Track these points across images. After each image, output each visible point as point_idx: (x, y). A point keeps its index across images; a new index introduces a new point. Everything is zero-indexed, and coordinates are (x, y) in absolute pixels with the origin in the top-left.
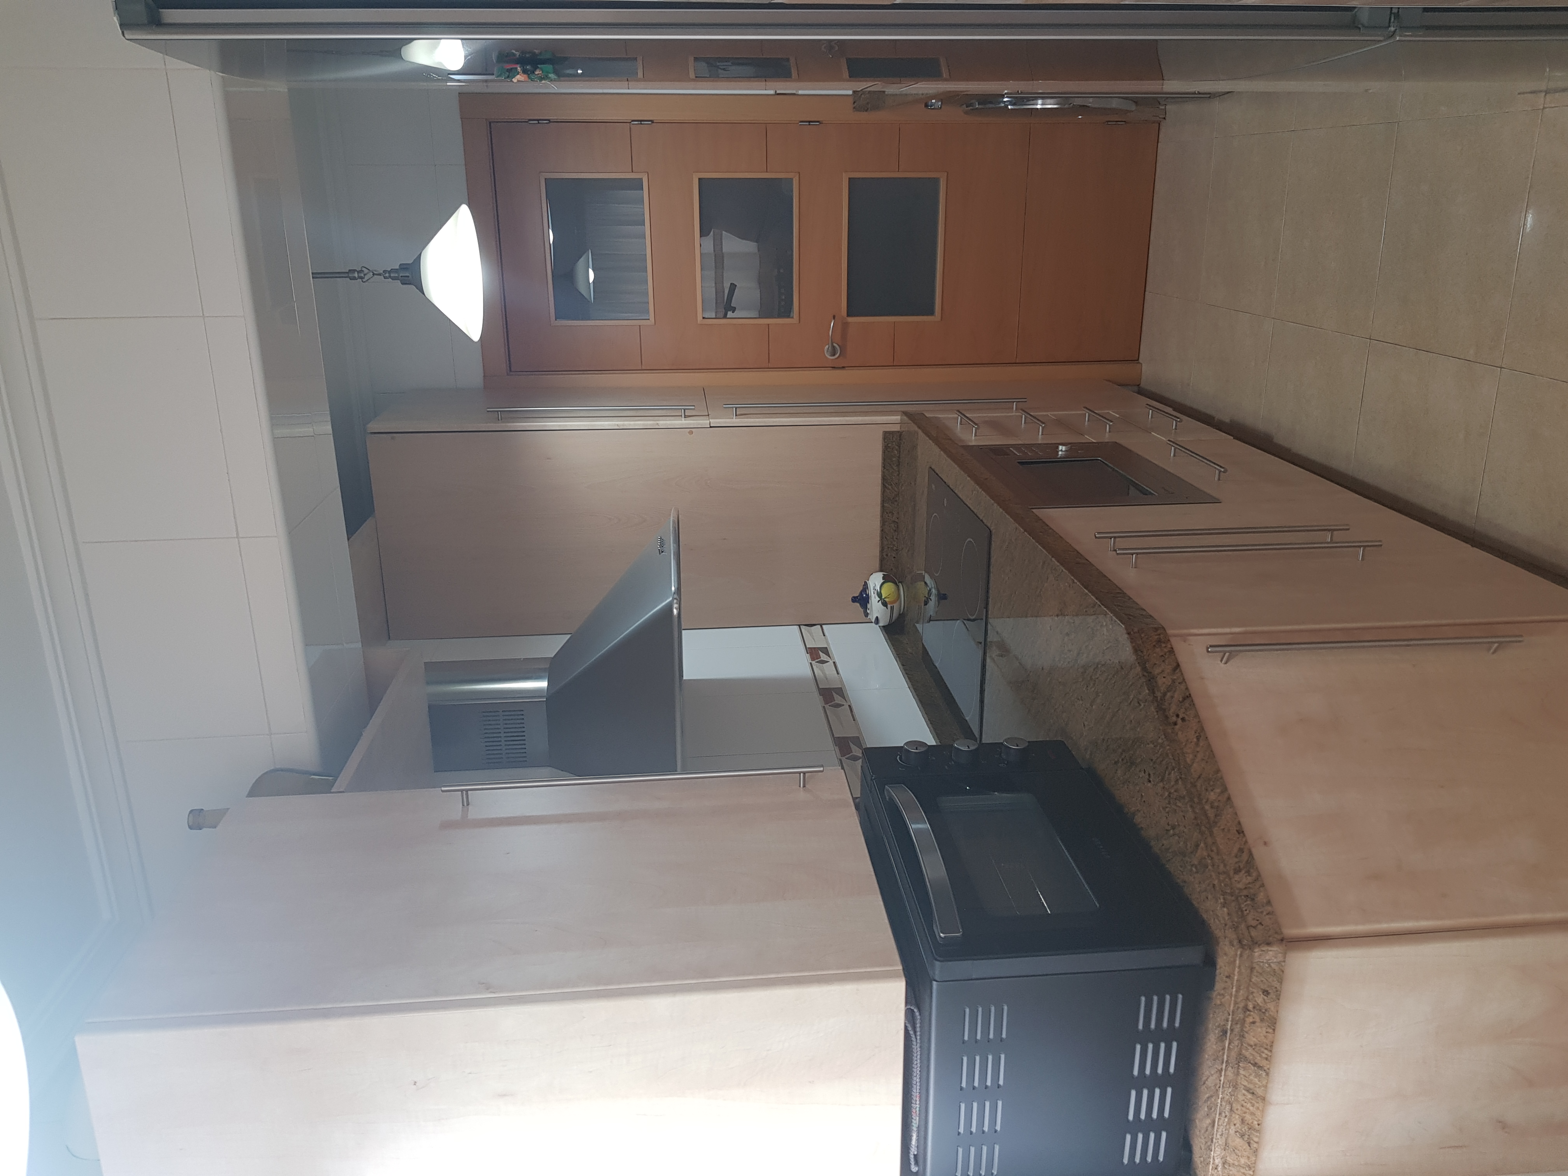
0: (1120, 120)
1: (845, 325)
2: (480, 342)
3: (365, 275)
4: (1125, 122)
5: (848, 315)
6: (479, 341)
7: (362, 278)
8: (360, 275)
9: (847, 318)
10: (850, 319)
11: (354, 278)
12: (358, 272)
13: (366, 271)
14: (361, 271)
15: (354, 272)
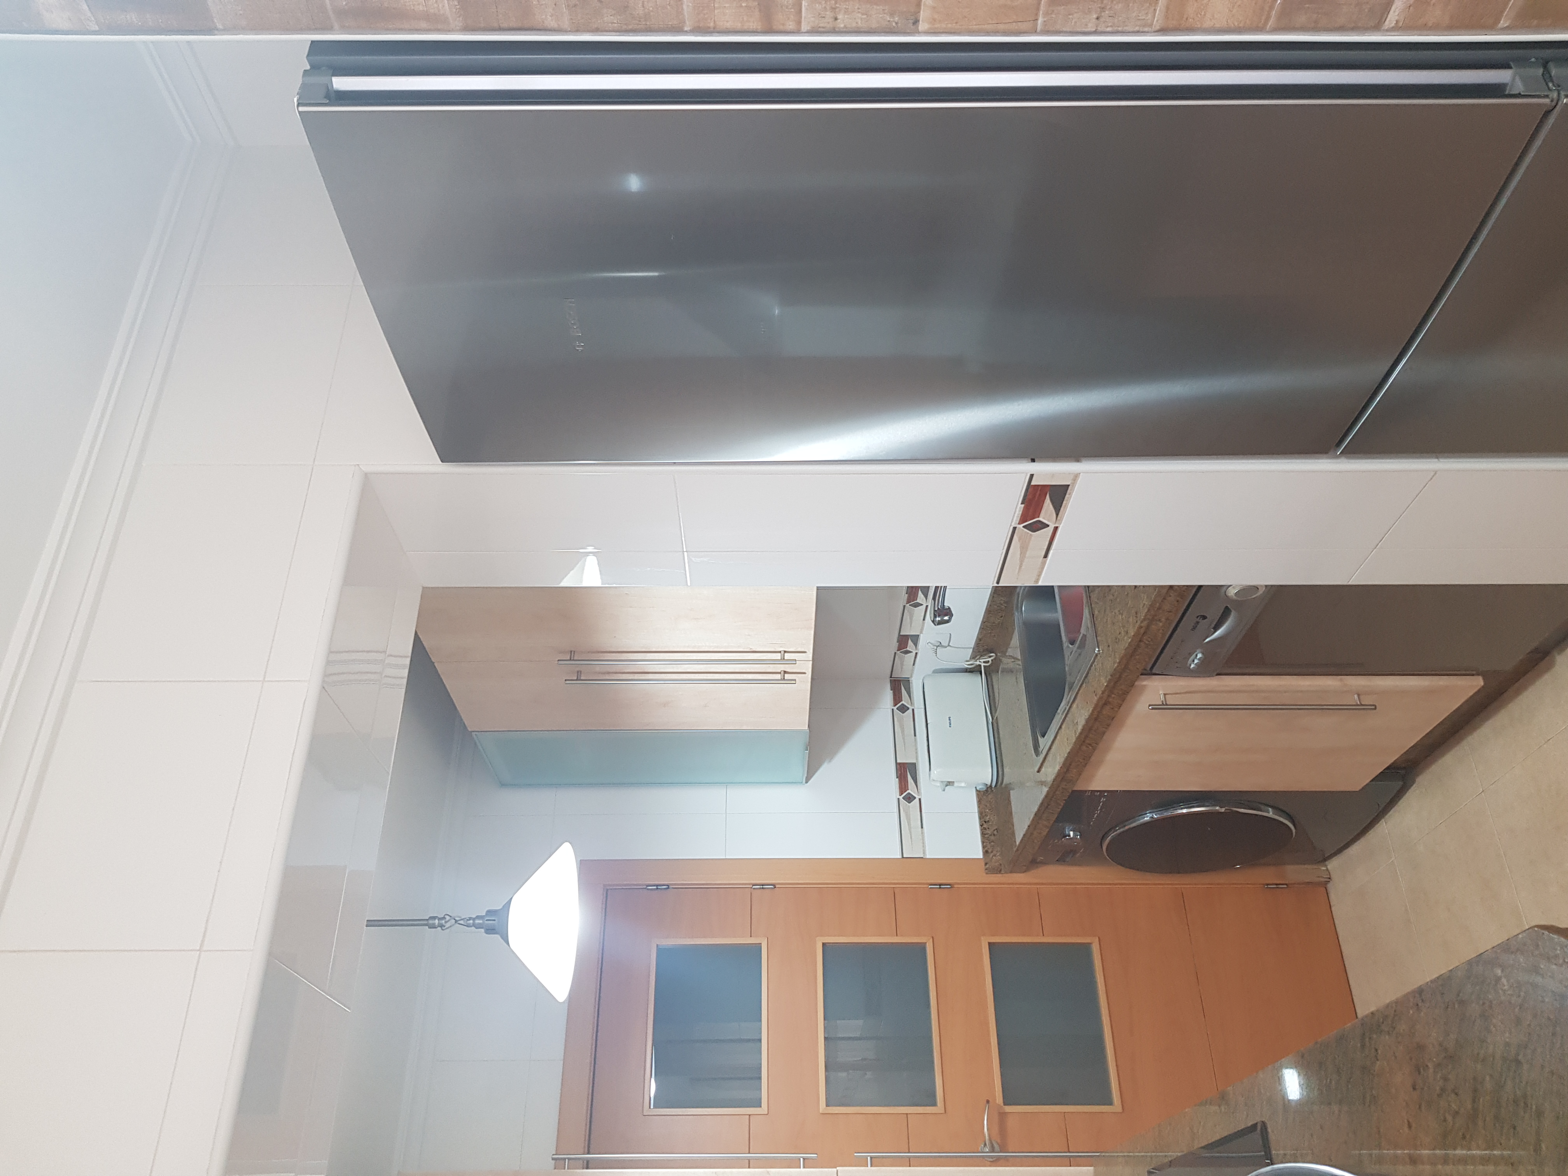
0: (1281, 882)
1: (1003, 1115)
2: (567, 1005)
3: (446, 922)
4: (1286, 885)
5: (1006, 1103)
6: (564, 1002)
7: (441, 926)
8: (441, 922)
9: (1004, 1106)
10: (1008, 1109)
11: (433, 927)
12: (440, 919)
13: (448, 918)
14: (444, 918)
15: (435, 919)
